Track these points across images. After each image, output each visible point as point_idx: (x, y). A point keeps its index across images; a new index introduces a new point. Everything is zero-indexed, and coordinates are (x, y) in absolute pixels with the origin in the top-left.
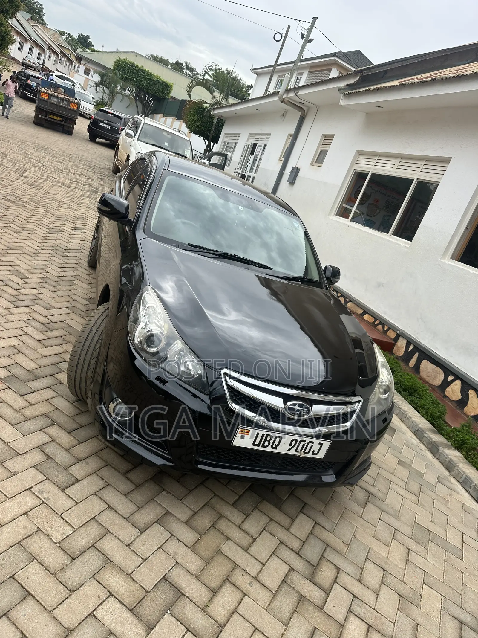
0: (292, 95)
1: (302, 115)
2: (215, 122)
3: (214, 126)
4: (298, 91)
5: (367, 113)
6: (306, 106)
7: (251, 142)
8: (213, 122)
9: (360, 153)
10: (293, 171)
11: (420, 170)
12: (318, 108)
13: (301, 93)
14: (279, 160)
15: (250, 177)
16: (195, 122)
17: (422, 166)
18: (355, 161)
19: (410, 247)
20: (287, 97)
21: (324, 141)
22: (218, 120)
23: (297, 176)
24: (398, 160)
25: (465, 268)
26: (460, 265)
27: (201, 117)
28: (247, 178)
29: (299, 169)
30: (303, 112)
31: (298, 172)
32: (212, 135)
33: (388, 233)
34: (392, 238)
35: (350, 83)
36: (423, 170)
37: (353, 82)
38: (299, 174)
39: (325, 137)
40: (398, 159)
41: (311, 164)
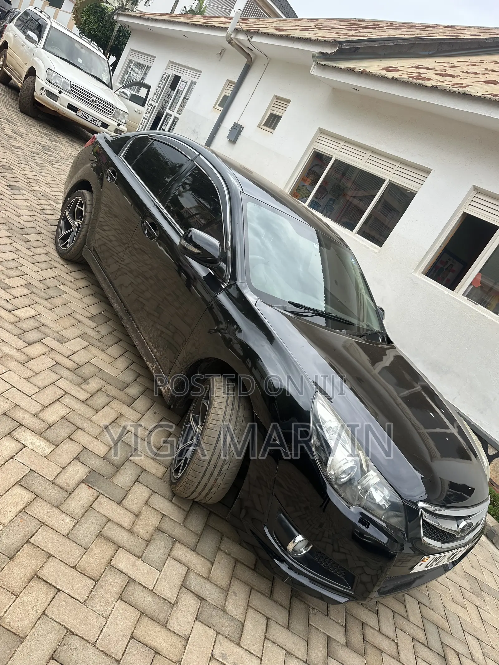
0: (242, 37)
1: (248, 63)
2: (116, 29)
3: (114, 34)
4: (252, 37)
5: (333, 88)
6: (254, 54)
7: (172, 72)
8: (114, 29)
9: (322, 131)
10: (235, 127)
11: (393, 171)
12: (269, 61)
13: (255, 39)
14: (214, 107)
15: (171, 116)
16: (90, 22)
17: (395, 168)
18: (315, 139)
19: (379, 252)
20: (235, 38)
21: (276, 103)
22: (120, 27)
23: (240, 134)
24: (368, 153)
25: (439, 288)
26: (431, 282)
27: (98, 19)
28: (166, 116)
29: (243, 128)
30: (250, 59)
31: (241, 131)
32: (111, 43)
33: (352, 230)
34: (357, 237)
35: (325, 51)
36: (396, 172)
37: (329, 52)
38: (242, 134)
39: (277, 99)
40: (369, 151)
41: (259, 126)
